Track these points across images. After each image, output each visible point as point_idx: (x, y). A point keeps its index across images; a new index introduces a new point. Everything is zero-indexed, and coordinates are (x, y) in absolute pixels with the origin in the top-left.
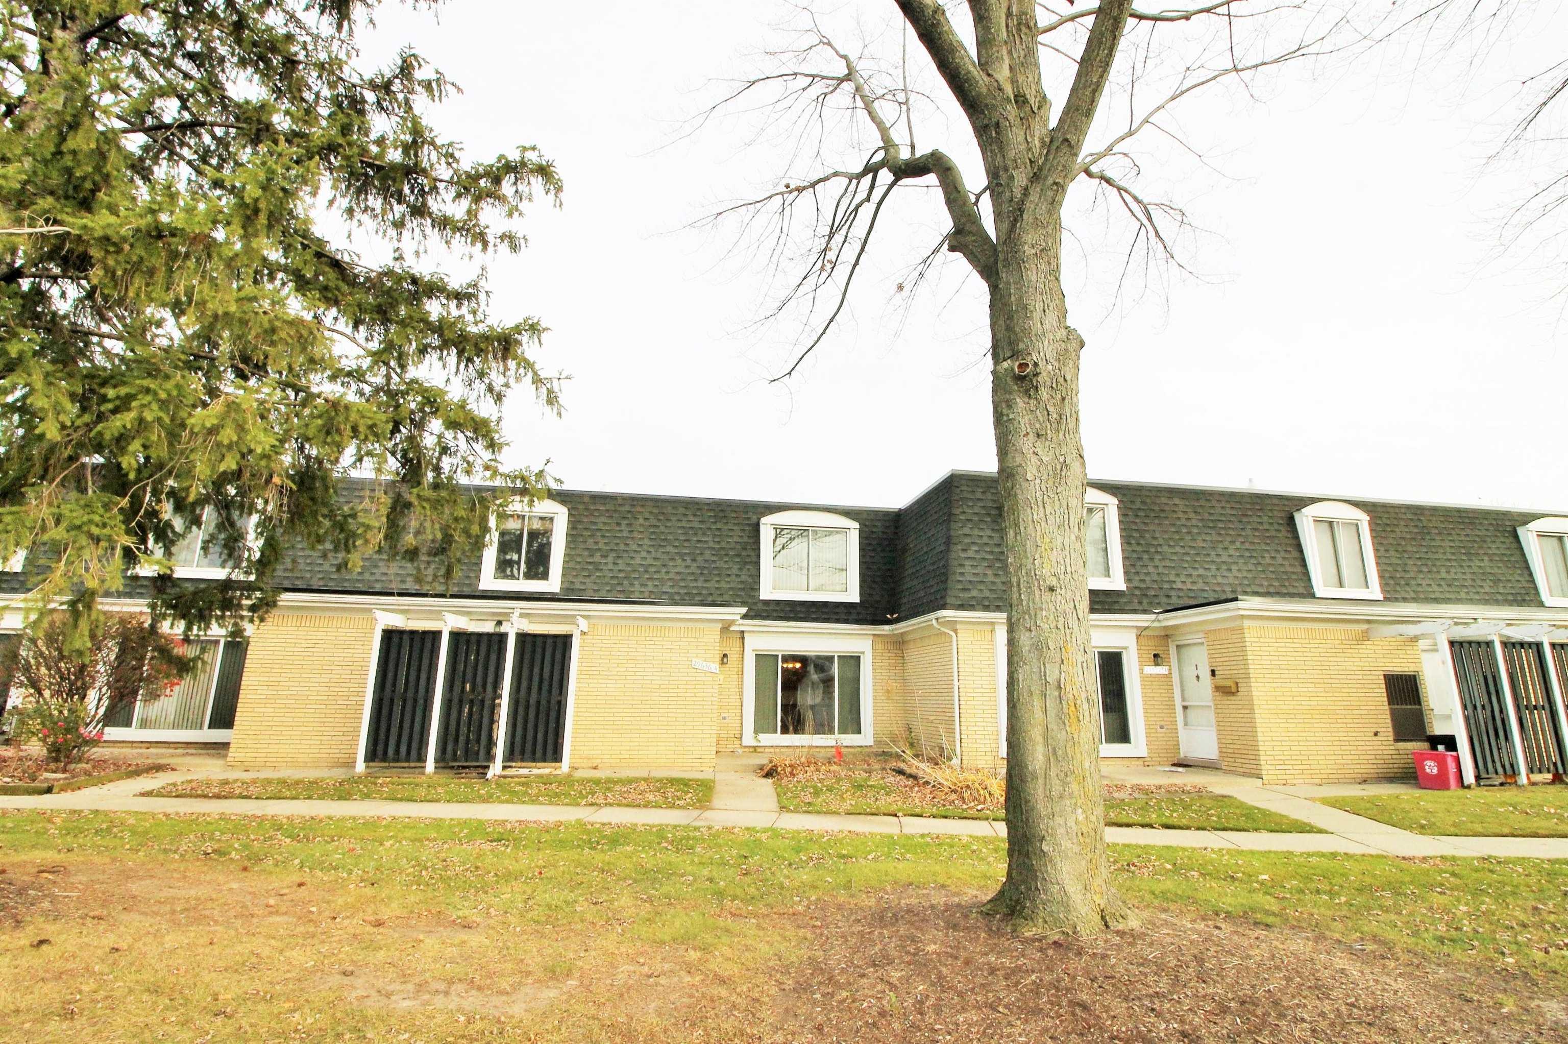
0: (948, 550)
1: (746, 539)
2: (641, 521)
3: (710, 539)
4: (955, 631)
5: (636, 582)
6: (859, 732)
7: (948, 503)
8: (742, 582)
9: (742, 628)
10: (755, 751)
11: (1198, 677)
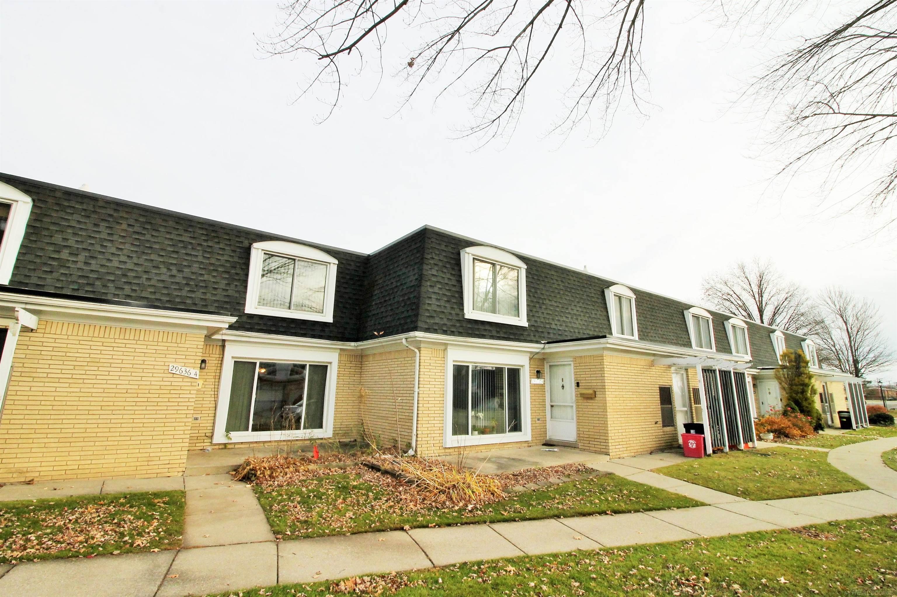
0: (419, 286)
1: (236, 259)
2: (124, 226)
3: (200, 253)
4: (419, 349)
5: (110, 285)
6: (321, 427)
7: (421, 250)
8: (228, 296)
9: (224, 337)
10: (225, 448)
11: (563, 386)
